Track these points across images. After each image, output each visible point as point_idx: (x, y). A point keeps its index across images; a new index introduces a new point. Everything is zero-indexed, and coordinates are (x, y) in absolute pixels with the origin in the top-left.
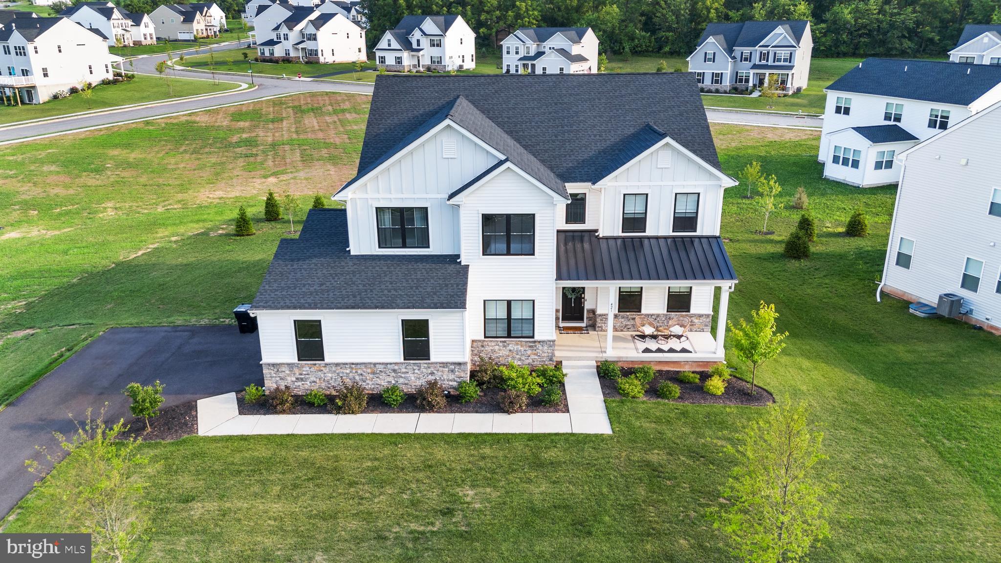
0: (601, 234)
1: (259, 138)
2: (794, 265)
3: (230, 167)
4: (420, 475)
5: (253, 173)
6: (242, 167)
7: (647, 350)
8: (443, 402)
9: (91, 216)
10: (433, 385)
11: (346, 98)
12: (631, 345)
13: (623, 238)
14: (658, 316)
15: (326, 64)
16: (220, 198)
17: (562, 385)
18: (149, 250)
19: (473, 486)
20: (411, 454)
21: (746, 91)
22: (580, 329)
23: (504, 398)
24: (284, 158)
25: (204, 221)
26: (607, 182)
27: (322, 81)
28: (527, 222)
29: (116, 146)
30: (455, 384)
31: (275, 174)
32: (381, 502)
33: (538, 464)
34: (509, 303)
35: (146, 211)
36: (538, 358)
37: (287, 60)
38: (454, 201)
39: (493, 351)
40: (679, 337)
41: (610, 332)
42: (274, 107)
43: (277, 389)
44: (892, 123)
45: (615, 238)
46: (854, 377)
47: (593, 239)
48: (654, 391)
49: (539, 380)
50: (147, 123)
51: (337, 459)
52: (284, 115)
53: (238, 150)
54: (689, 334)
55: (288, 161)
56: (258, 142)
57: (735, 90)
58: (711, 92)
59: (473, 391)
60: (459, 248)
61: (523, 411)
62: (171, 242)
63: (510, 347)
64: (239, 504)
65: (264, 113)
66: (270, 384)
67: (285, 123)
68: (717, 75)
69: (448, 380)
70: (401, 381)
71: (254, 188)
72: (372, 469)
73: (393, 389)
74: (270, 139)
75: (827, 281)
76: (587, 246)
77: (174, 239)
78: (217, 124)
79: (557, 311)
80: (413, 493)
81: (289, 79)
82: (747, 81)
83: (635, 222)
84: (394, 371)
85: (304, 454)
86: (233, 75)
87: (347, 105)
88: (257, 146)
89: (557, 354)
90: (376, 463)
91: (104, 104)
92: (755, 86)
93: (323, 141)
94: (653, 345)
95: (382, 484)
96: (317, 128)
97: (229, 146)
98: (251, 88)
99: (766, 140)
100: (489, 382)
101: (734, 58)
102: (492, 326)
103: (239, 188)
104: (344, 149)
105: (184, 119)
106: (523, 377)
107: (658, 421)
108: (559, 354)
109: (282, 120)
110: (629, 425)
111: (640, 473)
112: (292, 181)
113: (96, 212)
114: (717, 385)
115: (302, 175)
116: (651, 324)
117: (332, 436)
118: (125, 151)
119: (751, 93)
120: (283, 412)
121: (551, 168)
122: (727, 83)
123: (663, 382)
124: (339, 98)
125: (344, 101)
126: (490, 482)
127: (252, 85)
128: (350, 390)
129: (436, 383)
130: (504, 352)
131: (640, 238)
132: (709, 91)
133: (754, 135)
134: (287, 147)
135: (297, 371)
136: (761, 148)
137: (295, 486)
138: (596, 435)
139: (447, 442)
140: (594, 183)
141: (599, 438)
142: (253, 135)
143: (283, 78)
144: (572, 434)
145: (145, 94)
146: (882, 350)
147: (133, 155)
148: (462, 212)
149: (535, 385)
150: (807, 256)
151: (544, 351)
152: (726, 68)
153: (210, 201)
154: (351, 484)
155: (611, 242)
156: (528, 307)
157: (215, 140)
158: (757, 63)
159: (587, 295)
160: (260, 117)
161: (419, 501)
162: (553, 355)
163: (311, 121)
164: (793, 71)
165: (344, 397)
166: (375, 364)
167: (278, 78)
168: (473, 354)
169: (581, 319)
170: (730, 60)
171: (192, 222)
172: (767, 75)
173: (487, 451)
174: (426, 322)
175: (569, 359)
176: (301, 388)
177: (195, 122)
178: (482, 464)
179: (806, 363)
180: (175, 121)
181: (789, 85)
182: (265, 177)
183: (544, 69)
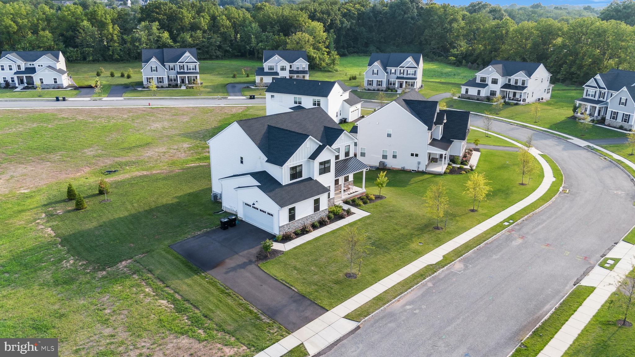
28: (329, 162)
36: (331, 204)
43: (286, 233)
44: (298, 105)
66: (281, 233)
69: (325, 215)
70: (313, 220)
77: (40, 221)
84: (312, 217)
110: (371, 211)
114: (372, 197)
117: (319, 237)
120: (294, 238)
123: (363, 200)
129: (321, 217)
135: (288, 226)
141: (371, 215)
144: (365, 217)
148: (315, 163)
165: (307, 228)
166: (307, 216)
170: (166, 70)
174: (319, 199)
176: (290, 231)
183: (41, 80)
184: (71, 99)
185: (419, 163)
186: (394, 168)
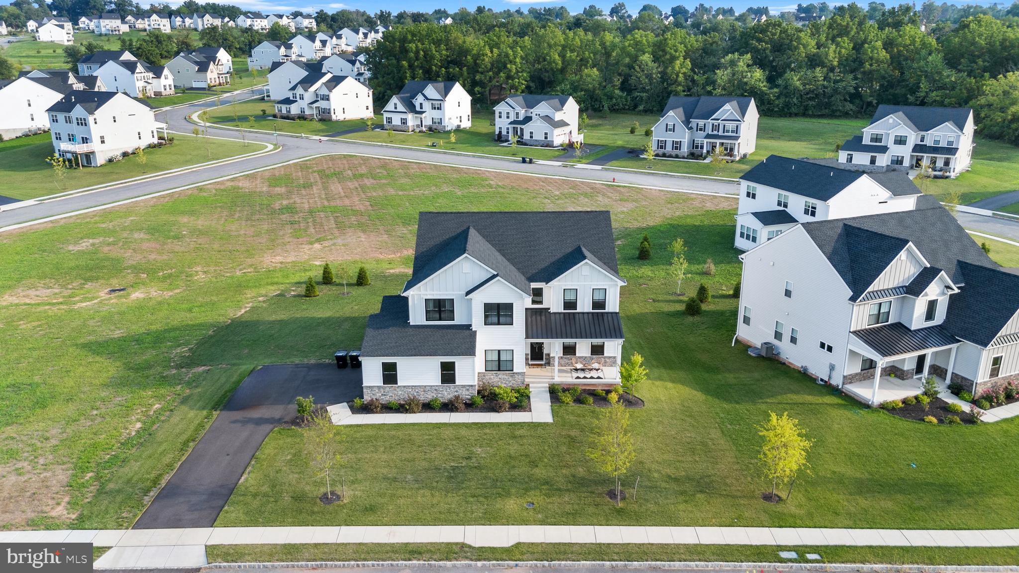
0: (552, 311)
1: (297, 205)
2: (690, 319)
3: (281, 233)
4: (454, 442)
5: (301, 240)
6: (291, 233)
7: (578, 378)
8: (463, 406)
9: (189, 279)
10: (457, 397)
11: (362, 162)
12: (569, 375)
13: (564, 314)
14: (586, 357)
15: (337, 121)
16: (281, 263)
17: (529, 398)
18: (248, 309)
19: (480, 447)
20: (448, 433)
21: (700, 157)
22: (541, 365)
23: (496, 404)
24: (322, 225)
25: (277, 283)
26: (555, 283)
27: (337, 141)
28: (509, 307)
29: (183, 213)
30: (469, 397)
31: (318, 241)
32: (435, 454)
33: (514, 437)
34: (499, 351)
35: (228, 275)
36: (515, 382)
37: (302, 117)
38: (469, 297)
39: (490, 379)
40: (597, 370)
41: (556, 368)
42: (301, 171)
43: (372, 400)
44: (782, 208)
45: (560, 313)
46: (695, 392)
47: (547, 314)
48: (579, 400)
49: (516, 395)
50: (200, 189)
51: (410, 435)
52: (312, 180)
53: (283, 217)
54: (604, 368)
55: (326, 228)
56: (298, 209)
57: (692, 155)
58: (672, 157)
59: (479, 401)
60: (471, 321)
61: (506, 411)
62: (260, 302)
63: (500, 376)
64: (366, 455)
65: (294, 178)
66: (367, 398)
67: (315, 188)
68: (677, 143)
69: (466, 395)
70: (440, 395)
71: (305, 253)
72: (430, 439)
73: (436, 400)
74: (306, 206)
75: (706, 332)
76: (543, 318)
77: (261, 299)
78: (258, 190)
79: (526, 355)
80: (451, 450)
81: (307, 138)
82: (702, 147)
83: (570, 305)
84: (436, 390)
85: (393, 433)
86: (256, 132)
87: (363, 170)
88: (297, 213)
89: (526, 380)
90: (431, 437)
91: (156, 168)
92: (708, 152)
93: (350, 208)
94: (581, 375)
95: (435, 446)
96: (343, 194)
97: (273, 212)
98: (276, 149)
99: (705, 209)
100: (488, 396)
101: (690, 129)
102: (489, 364)
103: (292, 253)
104: (369, 216)
105: (229, 184)
106: (507, 393)
107: (579, 416)
108: (527, 380)
109: (312, 186)
110: (562, 417)
111: (565, 440)
112: (333, 247)
113: (191, 276)
114: (614, 397)
115: (339, 241)
116: (581, 363)
117: (406, 424)
118: (192, 218)
119: (705, 159)
120: (377, 413)
121: (523, 274)
122: (685, 149)
123: (584, 395)
124: (356, 162)
125: (360, 165)
126: (488, 445)
127: (276, 146)
128: (413, 400)
129: (459, 396)
130: (496, 379)
131: (574, 313)
132: (670, 156)
133: (697, 204)
134: (322, 215)
135: (382, 390)
136: (698, 217)
137: (391, 448)
138: (545, 423)
139: (466, 427)
140: (547, 284)
141: (546, 424)
142: (292, 201)
143: (301, 137)
144: (532, 423)
145: (189, 157)
146: (720, 377)
147: (200, 222)
148: (473, 302)
149: (513, 398)
150: (699, 314)
151: (519, 378)
152: (684, 137)
153: (274, 265)
154: (419, 446)
155: (557, 316)
156: (509, 354)
157: (262, 206)
158: (710, 133)
159: (545, 346)
160: (292, 183)
161: (454, 454)
162: (524, 381)
163: (336, 187)
164: (739, 141)
165: (410, 404)
166: (425, 386)
167: (297, 137)
168: (479, 380)
169: (542, 359)
170: (687, 130)
171: (268, 284)
172: (718, 144)
173: (488, 431)
174: (454, 363)
175: (533, 383)
176: (384, 400)
177: (239, 188)
178: (485, 437)
179: (670, 385)
180: (222, 187)
181: (736, 152)
182: (311, 243)
183: (531, 133)
184: (541, 162)
185: (832, 368)
186: (791, 364)
